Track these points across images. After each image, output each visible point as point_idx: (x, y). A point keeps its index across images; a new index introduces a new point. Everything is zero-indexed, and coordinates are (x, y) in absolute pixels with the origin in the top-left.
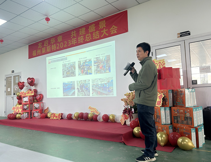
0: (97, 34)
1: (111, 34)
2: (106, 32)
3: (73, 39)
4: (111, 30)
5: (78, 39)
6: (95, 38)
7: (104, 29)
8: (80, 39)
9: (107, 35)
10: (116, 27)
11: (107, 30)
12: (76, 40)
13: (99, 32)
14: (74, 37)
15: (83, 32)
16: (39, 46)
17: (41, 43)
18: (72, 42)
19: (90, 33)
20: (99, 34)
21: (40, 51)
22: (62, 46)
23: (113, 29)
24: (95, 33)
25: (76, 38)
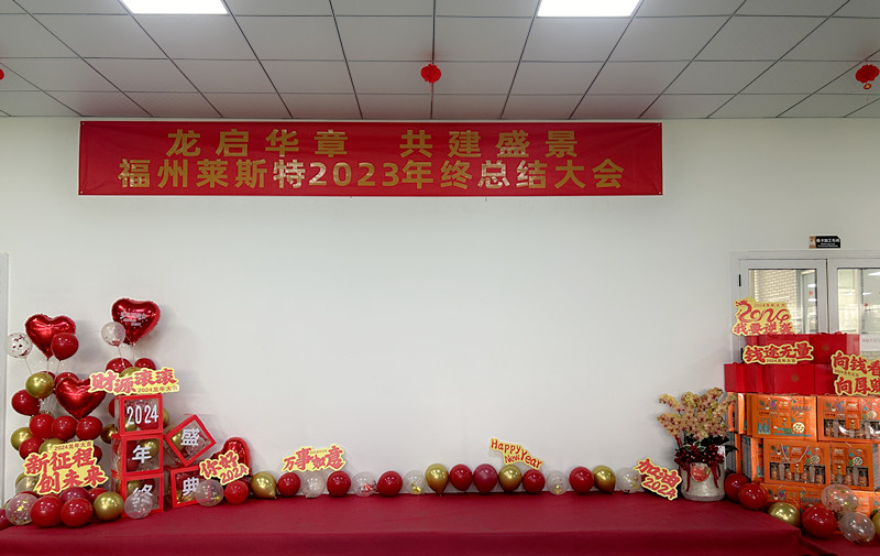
0: (536, 171)
1: (598, 185)
2: (576, 173)
3: (410, 163)
4: (598, 173)
5: (443, 170)
6: (525, 184)
7: (570, 162)
8: (451, 173)
9: (582, 186)
10: (616, 168)
11: (582, 168)
12: (429, 172)
13: (545, 165)
14: (416, 155)
15: (469, 150)
16: (176, 145)
17: (191, 134)
18: (405, 176)
19: (504, 160)
20: (544, 172)
21: (185, 174)
22: (342, 177)
23: (608, 170)
24: (526, 165)
25: (429, 164)
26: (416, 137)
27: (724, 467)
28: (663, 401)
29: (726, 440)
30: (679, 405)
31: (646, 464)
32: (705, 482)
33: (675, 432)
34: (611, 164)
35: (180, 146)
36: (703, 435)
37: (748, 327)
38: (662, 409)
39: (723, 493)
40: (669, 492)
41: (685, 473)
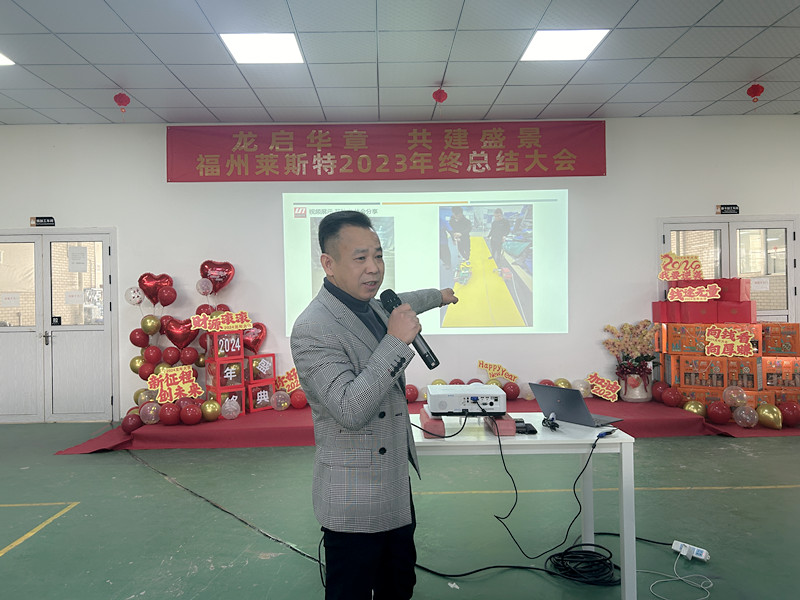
0: (511, 158)
1: (558, 169)
2: (541, 160)
3: (416, 154)
4: (557, 159)
5: (440, 159)
6: (502, 169)
7: (536, 151)
8: (446, 161)
9: (546, 169)
10: (571, 155)
11: (545, 156)
12: (429, 161)
13: (517, 154)
14: (420, 149)
15: (460, 143)
16: (239, 143)
17: (250, 134)
18: (412, 164)
19: (486, 151)
20: (516, 159)
21: (246, 165)
22: (365, 166)
23: (565, 157)
24: (503, 154)
25: (430, 155)
26: (420, 134)
27: (652, 378)
28: (606, 330)
29: (653, 358)
30: (619, 333)
31: (595, 377)
32: (637, 389)
33: (616, 353)
34: (568, 153)
35: (242, 144)
36: (637, 354)
37: (670, 275)
38: (606, 336)
39: (650, 396)
40: (612, 397)
41: (623, 382)
